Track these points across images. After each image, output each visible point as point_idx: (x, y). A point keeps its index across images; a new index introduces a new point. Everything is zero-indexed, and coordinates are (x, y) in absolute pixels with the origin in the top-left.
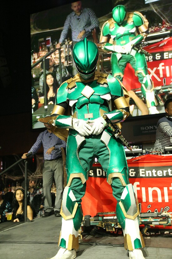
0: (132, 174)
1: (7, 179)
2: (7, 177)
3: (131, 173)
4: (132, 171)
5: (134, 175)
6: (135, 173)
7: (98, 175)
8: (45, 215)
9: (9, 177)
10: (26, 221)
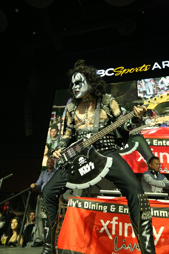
0: (113, 210)
1: (11, 213)
2: (12, 211)
3: (112, 208)
4: (113, 207)
5: (114, 211)
6: (115, 208)
7: (85, 207)
8: (34, 245)
9: (13, 211)
10: (18, 246)
